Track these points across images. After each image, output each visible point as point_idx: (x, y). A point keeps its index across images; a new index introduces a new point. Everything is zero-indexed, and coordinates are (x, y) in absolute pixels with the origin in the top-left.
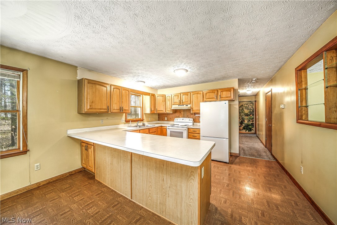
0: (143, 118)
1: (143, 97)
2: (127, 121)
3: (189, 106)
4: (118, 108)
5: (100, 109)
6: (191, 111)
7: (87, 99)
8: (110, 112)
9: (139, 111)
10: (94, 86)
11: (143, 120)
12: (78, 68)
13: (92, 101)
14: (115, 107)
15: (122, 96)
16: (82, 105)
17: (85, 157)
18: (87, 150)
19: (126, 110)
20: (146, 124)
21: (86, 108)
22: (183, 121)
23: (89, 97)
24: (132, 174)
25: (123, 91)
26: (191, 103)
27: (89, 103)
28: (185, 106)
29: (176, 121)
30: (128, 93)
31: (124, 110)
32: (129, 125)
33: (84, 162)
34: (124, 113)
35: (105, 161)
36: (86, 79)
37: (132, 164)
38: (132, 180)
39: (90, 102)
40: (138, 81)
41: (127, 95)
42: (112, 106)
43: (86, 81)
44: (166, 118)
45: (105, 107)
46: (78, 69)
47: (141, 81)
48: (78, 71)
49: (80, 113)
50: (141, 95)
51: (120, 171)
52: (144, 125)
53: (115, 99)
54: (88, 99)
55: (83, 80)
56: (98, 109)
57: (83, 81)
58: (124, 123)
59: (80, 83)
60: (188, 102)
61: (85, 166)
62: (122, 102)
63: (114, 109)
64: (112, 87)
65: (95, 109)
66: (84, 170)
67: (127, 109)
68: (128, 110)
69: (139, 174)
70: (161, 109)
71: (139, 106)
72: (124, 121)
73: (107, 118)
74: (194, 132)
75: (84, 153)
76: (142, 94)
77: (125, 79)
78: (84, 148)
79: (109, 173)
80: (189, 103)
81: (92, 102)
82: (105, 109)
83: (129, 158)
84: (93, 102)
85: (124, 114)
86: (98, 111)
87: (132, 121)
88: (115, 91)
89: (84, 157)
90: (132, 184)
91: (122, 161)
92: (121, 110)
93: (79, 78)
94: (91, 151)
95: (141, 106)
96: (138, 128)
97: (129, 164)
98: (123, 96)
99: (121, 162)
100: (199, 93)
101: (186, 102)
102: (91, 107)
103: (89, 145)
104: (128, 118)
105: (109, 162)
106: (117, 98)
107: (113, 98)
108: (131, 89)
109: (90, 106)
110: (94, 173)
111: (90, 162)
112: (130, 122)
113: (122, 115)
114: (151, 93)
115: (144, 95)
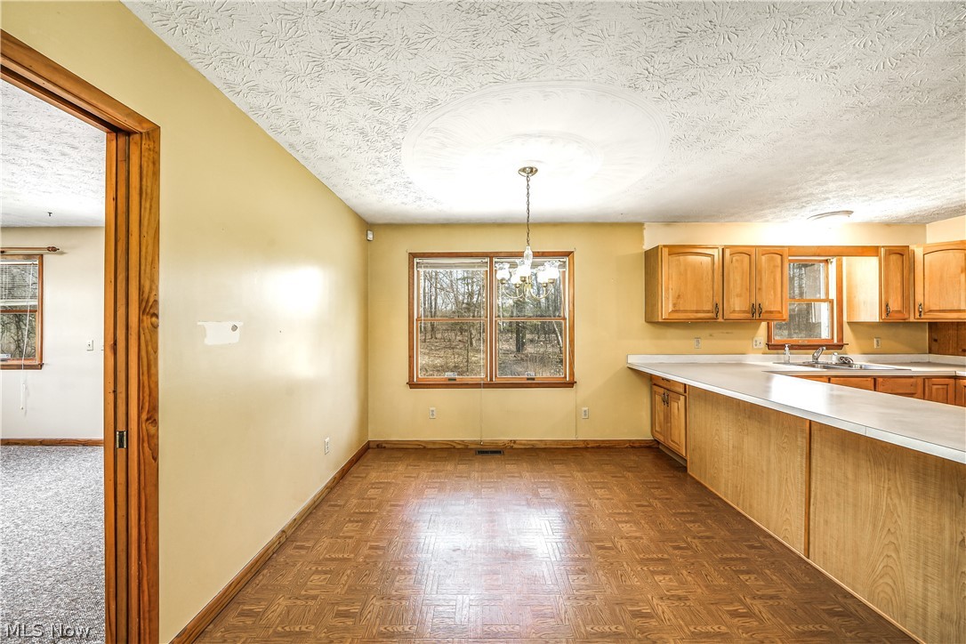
0: (841, 339)
1: (840, 267)
2: (773, 347)
4: (746, 307)
5: (697, 312)
7: (667, 289)
8: (720, 320)
9: (823, 314)
10: (681, 260)
11: (840, 346)
12: (645, 226)
13: (677, 295)
14: (737, 305)
15: (758, 272)
16: (655, 305)
17: (661, 418)
18: (666, 401)
19: (771, 312)
20: (859, 360)
21: (665, 310)
23: (670, 286)
24: (813, 489)
25: (763, 257)
27: (671, 298)
30: (779, 261)
31: (767, 312)
32: (779, 359)
33: (657, 429)
34: (764, 320)
35: (717, 438)
36: (665, 246)
37: (813, 461)
38: (812, 507)
39: (673, 297)
40: (821, 215)
41: (775, 266)
42: (728, 301)
43: (666, 251)
45: (708, 307)
46: (644, 229)
48: (645, 233)
49: (651, 320)
50: (834, 260)
51: (765, 470)
52: (845, 362)
53: (736, 281)
54: (670, 290)
55: (660, 250)
56: (692, 311)
57: (657, 253)
58: (762, 351)
59: (651, 258)
61: (661, 438)
62: (760, 289)
63: (734, 312)
64: (727, 252)
65: (685, 311)
66: (656, 446)
67: (777, 309)
68: (779, 312)
69: (838, 495)
71: (823, 297)
72: (763, 346)
73: (711, 335)
75: (658, 408)
76: (834, 256)
77: (768, 221)
78: (658, 398)
79: (731, 468)
82: (708, 312)
83: (799, 443)
84: (679, 296)
85: (764, 324)
86: (692, 317)
87: (792, 347)
88: (737, 260)
89: (659, 416)
90: (812, 516)
91: (773, 448)
92: (756, 314)
93: (647, 246)
94: (678, 406)
95: (833, 295)
96: (818, 370)
97: (799, 459)
98: (760, 272)
99: (769, 450)
102: (676, 308)
103: (671, 394)
104: (777, 338)
105: (731, 442)
106: (742, 279)
107: (728, 282)
108: (789, 247)
109: (674, 305)
110: (686, 461)
111: (675, 432)
112: (787, 349)
113: (757, 327)
114: (883, 247)
115: (844, 258)
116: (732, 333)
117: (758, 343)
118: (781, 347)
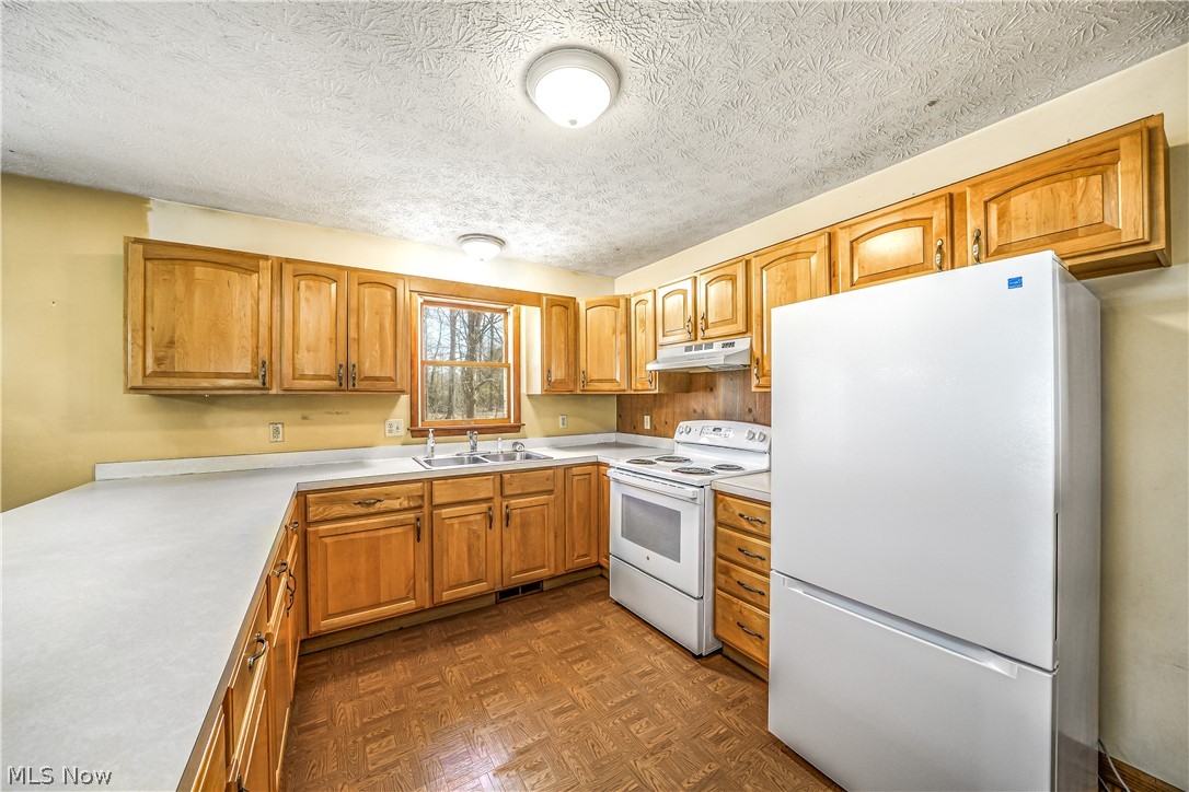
0: (518, 418)
1: (518, 319)
2: (420, 433)
3: (742, 344)
4: (326, 367)
5: (219, 376)
6: (755, 381)
8: (276, 390)
10: (178, 269)
11: (517, 428)
12: (151, 205)
13: (166, 339)
14: (310, 365)
15: (351, 312)
19: (378, 379)
21: (136, 369)
22: (717, 439)
23: (148, 324)
25: (362, 288)
26: (755, 327)
28: (717, 346)
29: (684, 438)
31: (367, 378)
34: (367, 391)
39: (156, 346)
40: (467, 237)
41: (383, 305)
42: (293, 359)
44: (647, 419)
45: (245, 366)
46: (150, 209)
47: (487, 237)
50: (511, 310)
53: (307, 326)
56: (207, 375)
58: (402, 440)
60: (733, 321)
62: (353, 339)
63: (303, 377)
64: (289, 271)
67: (389, 372)
68: (390, 379)
70: (606, 368)
72: (403, 431)
73: (304, 418)
74: (746, 525)
76: (511, 303)
80: (741, 326)
81: (171, 344)
82: (245, 375)
85: (405, 399)
87: (439, 432)
88: (309, 288)
95: (511, 360)
98: (355, 311)
100: (802, 248)
101: (723, 322)
102: (163, 368)
106: (319, 322)
109: (159, 361)
112: (431, 435)
113: (393, 404)
114: (546, 295)
115: (523, 308)
116: (347, 413)
117: (394, 428)
118: (423, 433)
